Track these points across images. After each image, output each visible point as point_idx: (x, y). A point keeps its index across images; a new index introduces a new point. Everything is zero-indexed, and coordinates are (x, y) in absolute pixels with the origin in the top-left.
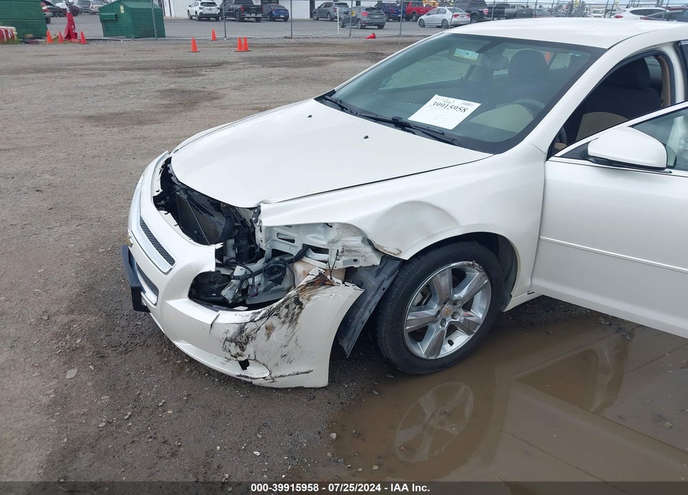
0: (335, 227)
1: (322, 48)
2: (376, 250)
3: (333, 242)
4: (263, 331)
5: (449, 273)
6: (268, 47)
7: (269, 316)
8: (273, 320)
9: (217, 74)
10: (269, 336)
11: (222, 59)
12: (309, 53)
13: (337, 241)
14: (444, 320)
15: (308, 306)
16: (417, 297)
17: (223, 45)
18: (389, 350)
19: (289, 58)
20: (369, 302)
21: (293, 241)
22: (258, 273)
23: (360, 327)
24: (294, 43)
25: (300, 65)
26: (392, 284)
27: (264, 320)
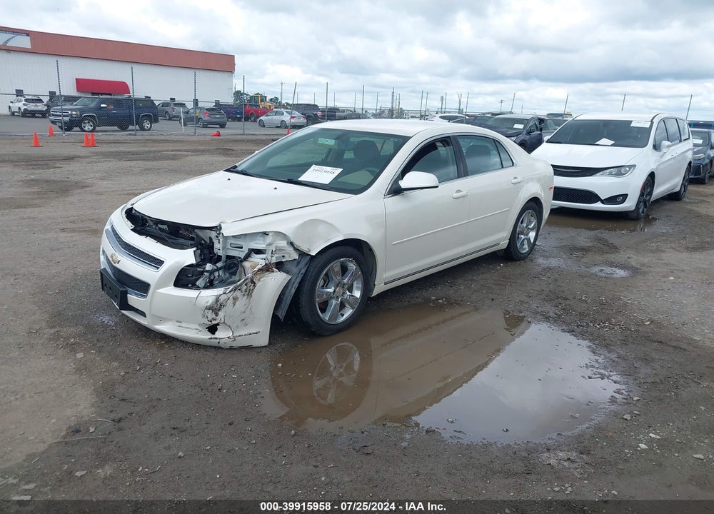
0: (270, 234)
1: (171, 145)
2: (296, 249)
3: (269, 245)
4: (231, 301)
5: (339, 264)
6: (115, 143)
7: (235, 290)
8: (238, 293)
9: (74, 166)
10: (234, 304)
11: (72, 154)
12: (160, 149)
13: (272, 244)
14: (338, 298)
15: (258, 285)
16: (320, 282)
17: (65, 141)
18: (306, 315)
19: (142, 153)
20: (294, 283)
21: (241, 248)
22: (221, 268)
23: (289, 299)
24: (141, 140)
25: (155, 159)
26: (307, 271)
27: (232, 293)
